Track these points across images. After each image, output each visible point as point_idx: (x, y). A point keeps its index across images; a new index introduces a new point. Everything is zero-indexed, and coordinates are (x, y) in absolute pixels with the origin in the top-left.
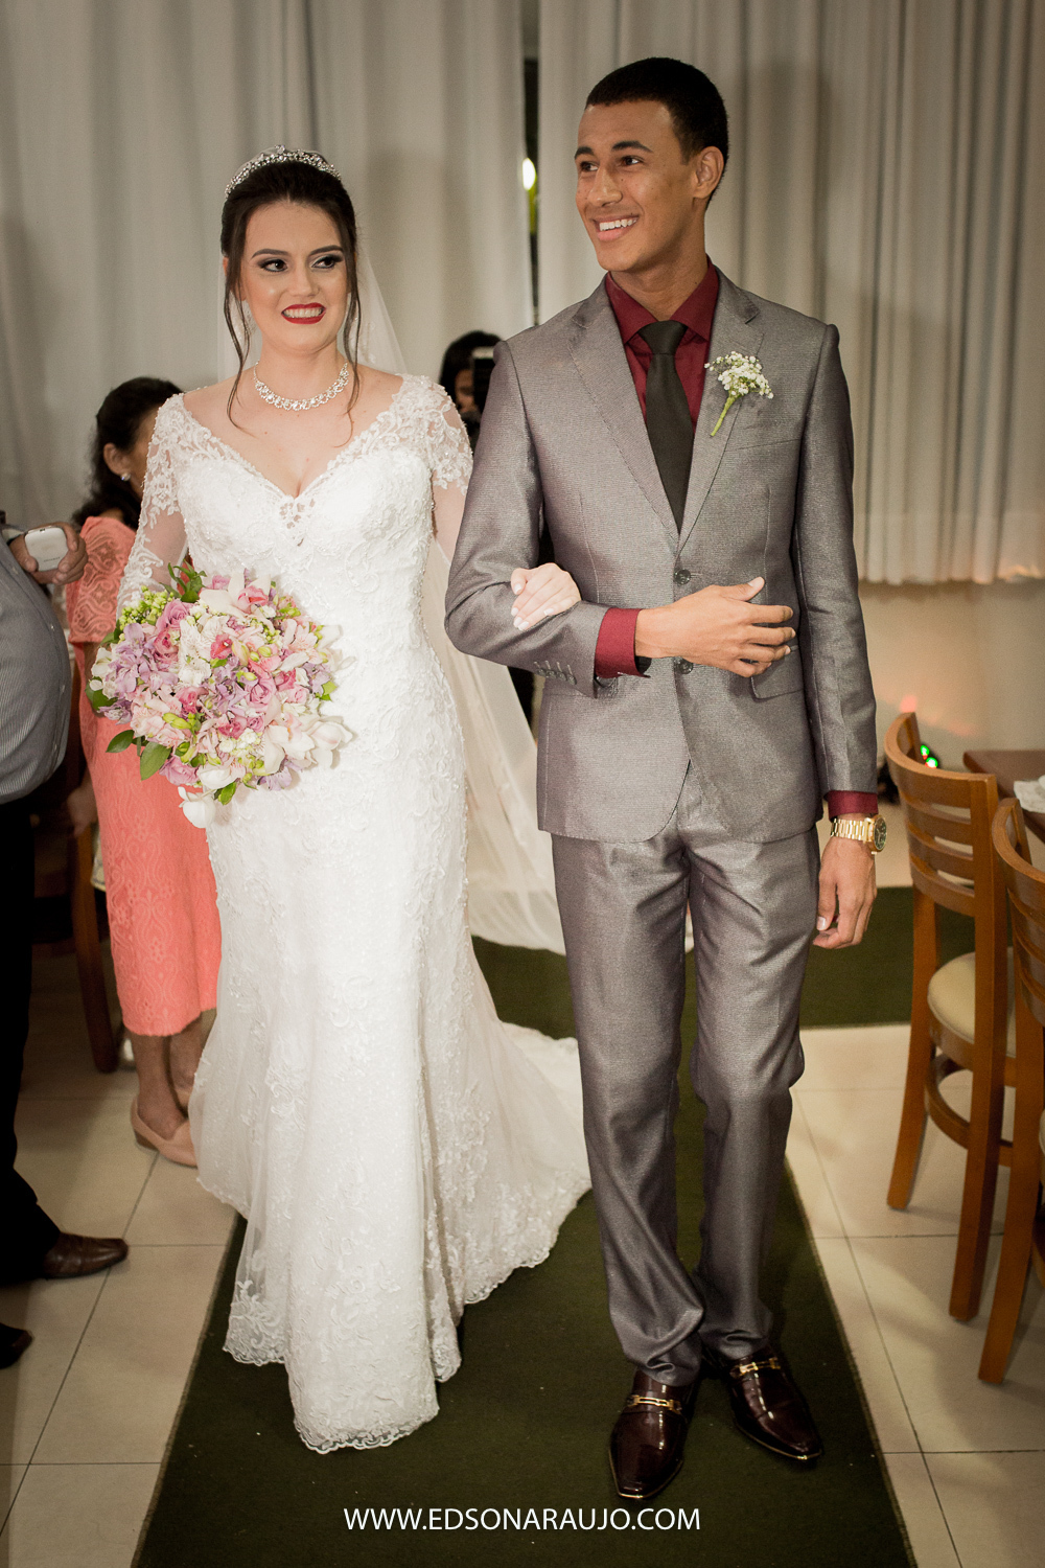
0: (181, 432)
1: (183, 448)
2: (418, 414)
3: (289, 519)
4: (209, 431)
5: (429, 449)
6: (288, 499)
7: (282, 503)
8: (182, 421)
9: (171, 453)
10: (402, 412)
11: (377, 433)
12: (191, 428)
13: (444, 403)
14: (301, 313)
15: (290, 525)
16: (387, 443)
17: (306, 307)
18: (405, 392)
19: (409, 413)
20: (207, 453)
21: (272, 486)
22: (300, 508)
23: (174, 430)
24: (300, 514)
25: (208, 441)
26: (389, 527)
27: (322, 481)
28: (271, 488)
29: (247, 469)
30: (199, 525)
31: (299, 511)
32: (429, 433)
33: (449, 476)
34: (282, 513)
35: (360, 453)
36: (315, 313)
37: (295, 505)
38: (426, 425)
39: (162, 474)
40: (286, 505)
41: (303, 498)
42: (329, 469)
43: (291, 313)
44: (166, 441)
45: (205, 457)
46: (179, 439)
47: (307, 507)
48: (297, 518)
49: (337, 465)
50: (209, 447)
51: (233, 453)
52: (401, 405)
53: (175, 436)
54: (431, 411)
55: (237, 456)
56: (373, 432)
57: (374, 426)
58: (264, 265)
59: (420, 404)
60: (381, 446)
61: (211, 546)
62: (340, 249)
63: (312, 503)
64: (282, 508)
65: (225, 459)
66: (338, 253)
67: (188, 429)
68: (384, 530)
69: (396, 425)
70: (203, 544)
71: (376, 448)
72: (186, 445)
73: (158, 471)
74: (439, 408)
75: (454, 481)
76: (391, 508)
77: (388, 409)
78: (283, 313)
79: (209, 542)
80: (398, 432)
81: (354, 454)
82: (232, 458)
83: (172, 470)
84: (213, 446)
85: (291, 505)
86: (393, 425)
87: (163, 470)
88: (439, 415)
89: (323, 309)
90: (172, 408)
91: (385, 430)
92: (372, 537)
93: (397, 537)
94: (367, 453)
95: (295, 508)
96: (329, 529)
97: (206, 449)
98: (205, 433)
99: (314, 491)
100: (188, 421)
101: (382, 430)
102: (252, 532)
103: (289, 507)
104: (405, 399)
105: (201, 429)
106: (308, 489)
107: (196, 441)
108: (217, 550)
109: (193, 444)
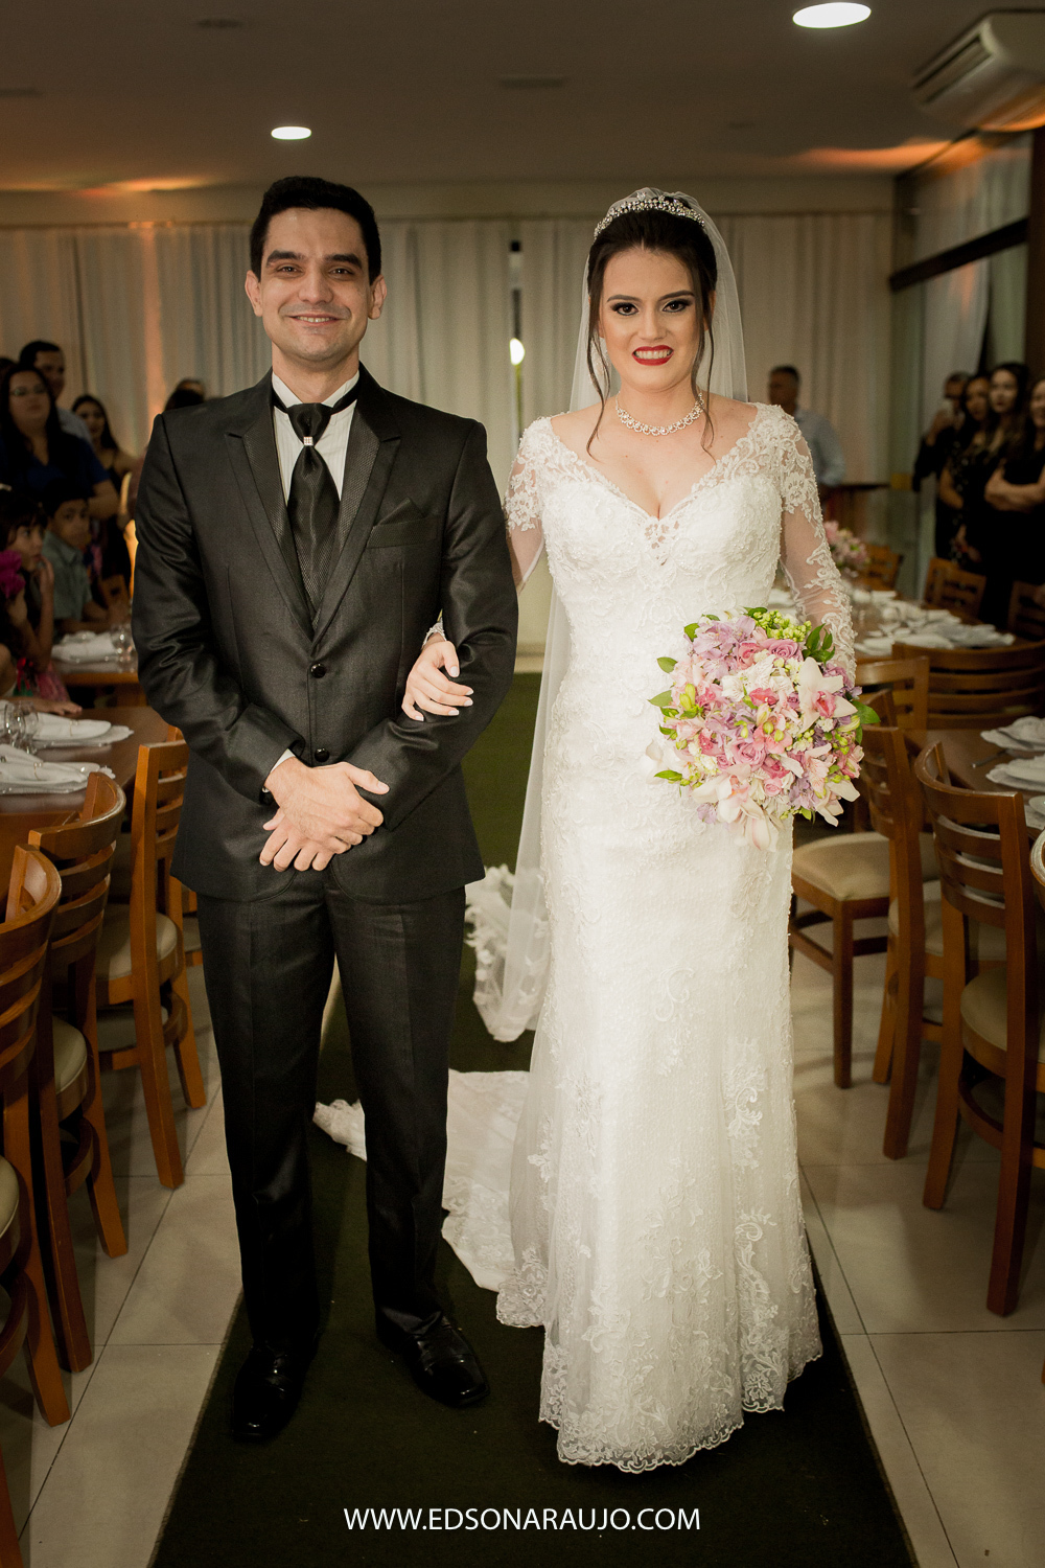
0: (549, 454)
1: (550, 470)
2: (774, 443)
3: (654, 538)
4: (575, 455)
5: (782, 478)
6: (653, 520)
7: (647, 524)
8: (550, 444)
9: (537, 472)
10: (759, 439)
11: (737, 459)
12: (559, 450)
13: (796, 432)
14: (648, 355)
15: (655, 546)
16: (748, 469)
17: (653, 349)
18: (760, 421)
19: (766, 441)
20: (573, 476)
21: (638, 508)
22: (665, 529)
23: (542, 452)
24: (664, 535)
25: (575, 463)
26: (749, 552)
27: (686, 504)
28: (636, 510)
29: (612, 491)
30: (566, 545)
31: (664, 532)
32: (784, 463)
33: (796, 502)
34: (647, 534)
35: (722, 477)
36: (662, 354)
37: (659, 526)
38: (781, 453)
39: (525, 491)
40: (651, 526)
41: (667, 520)
42: (693, 491)
43: (641, 354)
44: (533, 461)
45: (572, 479)
46: (546, 460)
47: (671, 529)
48: (661, 539)
49: (701, 488)
50: (575, 470)
51: (598, 475)
52: (758, 432)
53: (543, 457)
54: (785, 440)
55: (602, 478)
56: (734, 457)
57: (734, 451)
58: (616, 308)
59: (776, 434)
60: (741, 471)
61: (576, 565)
62: (692, 294)
63: (677, 526)
64: (647, 529)
65: (590, 481)
66: (689, 297)
67: (556, 451)
68: (745, 554)
69: (755, 452)
70: (568, 563)
71: (737, 474)
72: (553, 467)
73: (522, 487)
74: (792, 437)
75: (800, 505)
76: (754, 534)
77: (746, 436)
78: (634, 353)
79: (576, 562)
80: (757, 459)
81: (717, 478)
82: (598, 480)
83: (535, 488)
84: (579, 468)
85: (656, 526)
86: (751, 451)
87: (526, 488)
88: (792, 444)
89: (671, 350)
90: (540, 431)
91: (744, 456)
92: (734, 561)
93: (755, 561)
94: (730, 478)
95: (659, 529)
96: (693, 551)
97: (573, 472)
98: (572, 456)
99: (678, 514)
100: (556, 444)
101: (742, 455)
102: (619, 552)
103: (653, 528)
104: (760, 427)
105: (568, 452)
106: (672, 511)
107: (563, 464)
108: (582, 568)
109: (560, 466)
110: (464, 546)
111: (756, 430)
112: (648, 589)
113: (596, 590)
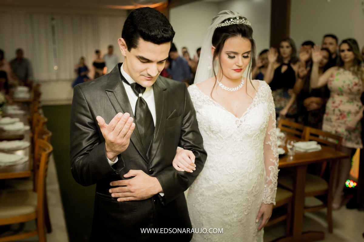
1: (200, 101)
2: (266, 93)
3: (238, 125)
6: (237, 119)
7: (235, 120)
10: (262, 92)
15: (238, 127)
16: (262, 101)
19: (264, 92)
23: (196, 95)
24: (241, 124)
27: (246, 113)
30: (209, 126)
31: (241, 122)
34: (236, 123)
37: (239, 121)
40: (237, 121)
41: (241, 119)
42: (248, 109)
44: (193, 99)
45: (209, 104)
46: (198, 98)
47: (243, 122)
48: (240, 125)
49: (250, 108)
50: (209, 101)
55: (219, 105)
56: (257, 99)
57: (256, 97)
63: (245, 120)
71: (259, 103)
72: (201, 100)
77: (258, 91)
80: (263, 98)
81: (254, 105)
82: (218, 105)
84: (211, 101)
86: (261, 96)
94: (258, 105)
95: (239, 122)
96: (250, 128)
97: (209, 102)
98: (207, 97)
99: (244, 117)
100: (200, 93)
101: (259, 97)
102: (228, 129)
103: (238, 121)
104: (261, 88)
105: (206, 96)
106: (243, 116)
107: (205, 99)
108: (214, 133)
109: (204, 100)
110: (187, 124)
111: (260, 89)
112: (235, 141)
113: (218, 140)
